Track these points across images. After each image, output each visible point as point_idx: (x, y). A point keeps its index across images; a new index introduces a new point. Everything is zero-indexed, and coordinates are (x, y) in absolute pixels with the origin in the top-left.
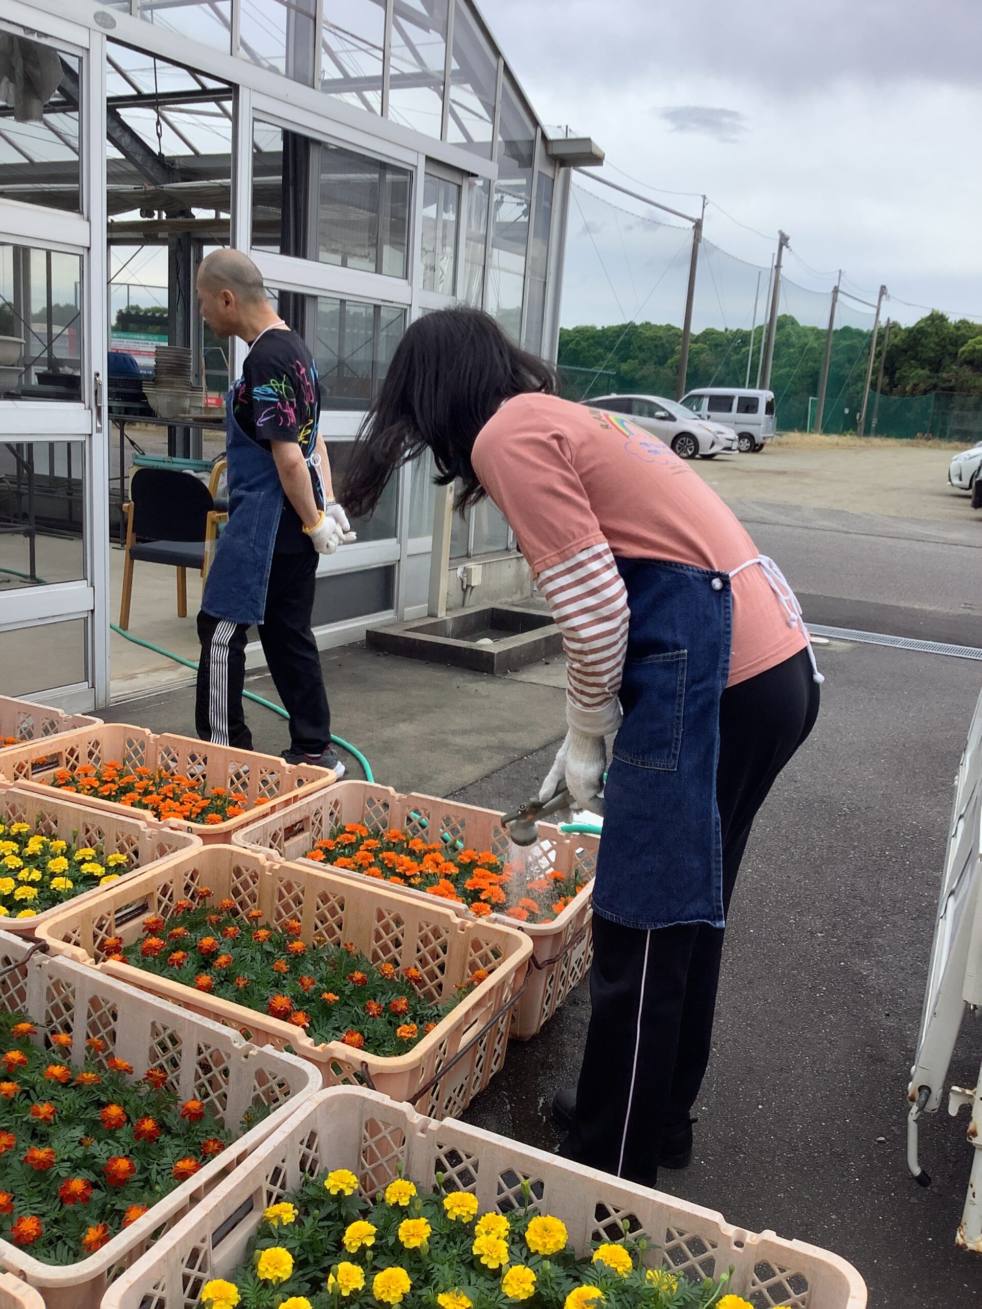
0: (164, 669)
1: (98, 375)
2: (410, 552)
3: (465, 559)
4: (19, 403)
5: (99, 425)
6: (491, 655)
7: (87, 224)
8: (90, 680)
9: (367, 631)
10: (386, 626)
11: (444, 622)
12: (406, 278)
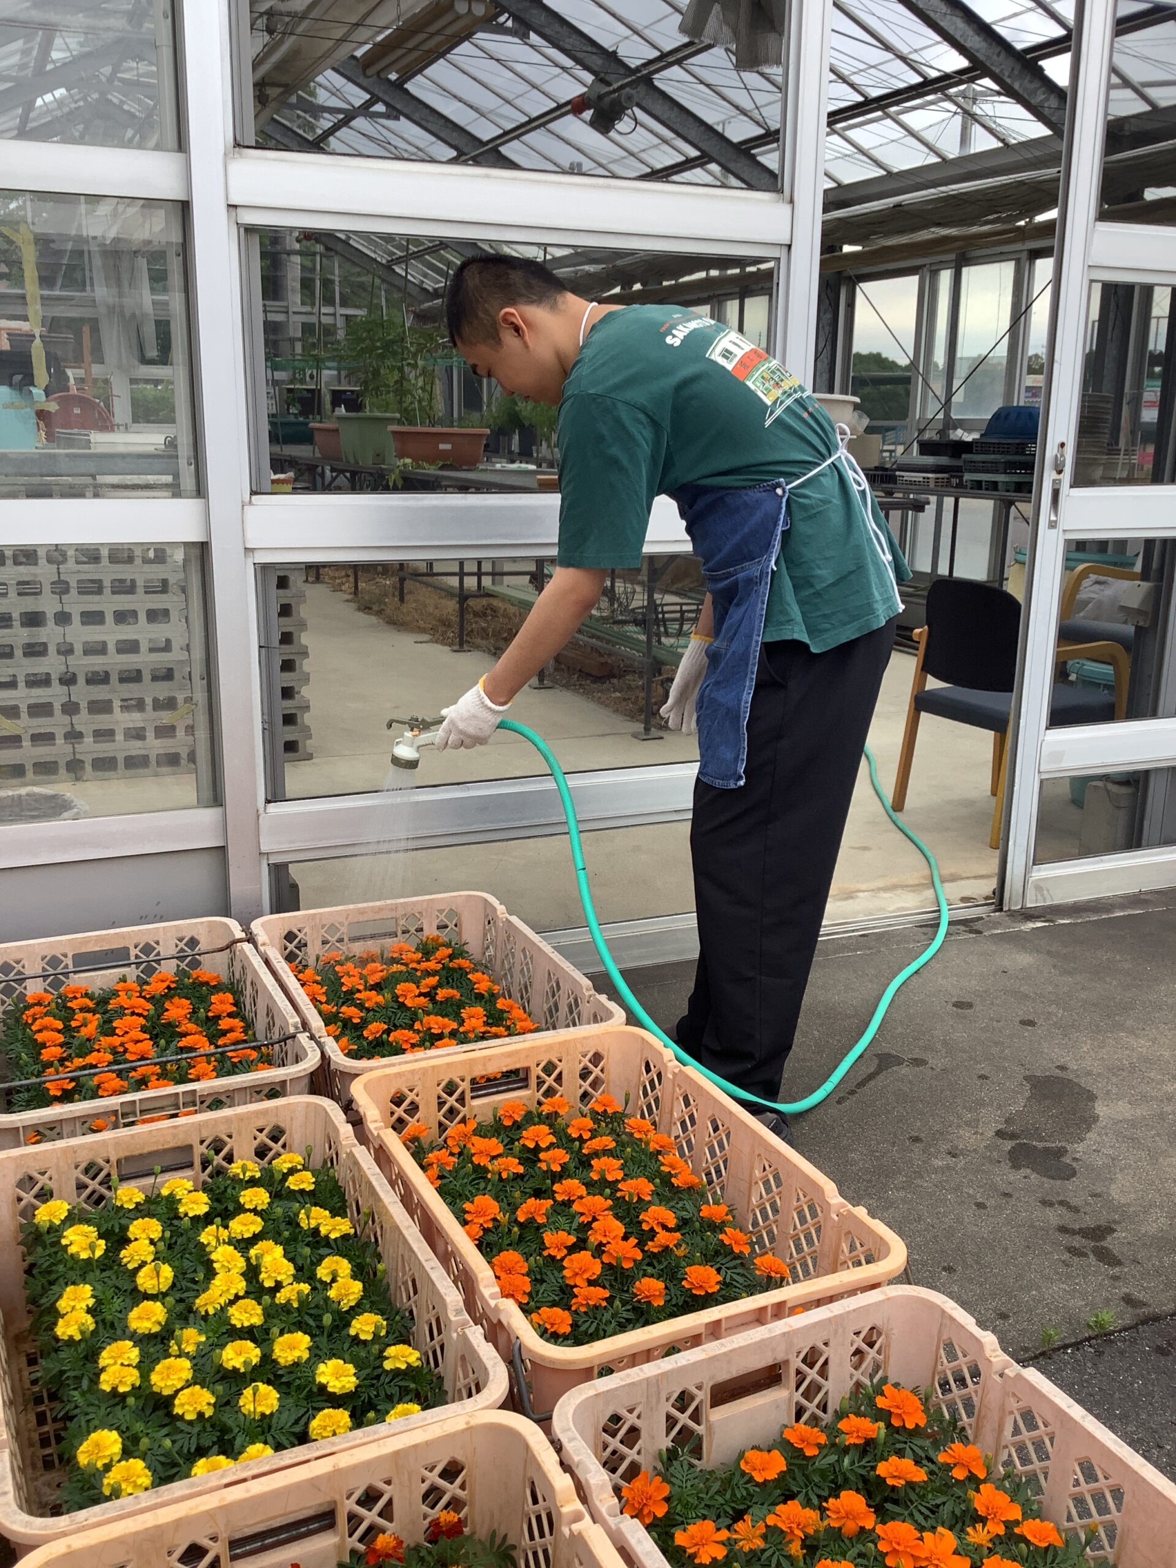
0: (903, 887)
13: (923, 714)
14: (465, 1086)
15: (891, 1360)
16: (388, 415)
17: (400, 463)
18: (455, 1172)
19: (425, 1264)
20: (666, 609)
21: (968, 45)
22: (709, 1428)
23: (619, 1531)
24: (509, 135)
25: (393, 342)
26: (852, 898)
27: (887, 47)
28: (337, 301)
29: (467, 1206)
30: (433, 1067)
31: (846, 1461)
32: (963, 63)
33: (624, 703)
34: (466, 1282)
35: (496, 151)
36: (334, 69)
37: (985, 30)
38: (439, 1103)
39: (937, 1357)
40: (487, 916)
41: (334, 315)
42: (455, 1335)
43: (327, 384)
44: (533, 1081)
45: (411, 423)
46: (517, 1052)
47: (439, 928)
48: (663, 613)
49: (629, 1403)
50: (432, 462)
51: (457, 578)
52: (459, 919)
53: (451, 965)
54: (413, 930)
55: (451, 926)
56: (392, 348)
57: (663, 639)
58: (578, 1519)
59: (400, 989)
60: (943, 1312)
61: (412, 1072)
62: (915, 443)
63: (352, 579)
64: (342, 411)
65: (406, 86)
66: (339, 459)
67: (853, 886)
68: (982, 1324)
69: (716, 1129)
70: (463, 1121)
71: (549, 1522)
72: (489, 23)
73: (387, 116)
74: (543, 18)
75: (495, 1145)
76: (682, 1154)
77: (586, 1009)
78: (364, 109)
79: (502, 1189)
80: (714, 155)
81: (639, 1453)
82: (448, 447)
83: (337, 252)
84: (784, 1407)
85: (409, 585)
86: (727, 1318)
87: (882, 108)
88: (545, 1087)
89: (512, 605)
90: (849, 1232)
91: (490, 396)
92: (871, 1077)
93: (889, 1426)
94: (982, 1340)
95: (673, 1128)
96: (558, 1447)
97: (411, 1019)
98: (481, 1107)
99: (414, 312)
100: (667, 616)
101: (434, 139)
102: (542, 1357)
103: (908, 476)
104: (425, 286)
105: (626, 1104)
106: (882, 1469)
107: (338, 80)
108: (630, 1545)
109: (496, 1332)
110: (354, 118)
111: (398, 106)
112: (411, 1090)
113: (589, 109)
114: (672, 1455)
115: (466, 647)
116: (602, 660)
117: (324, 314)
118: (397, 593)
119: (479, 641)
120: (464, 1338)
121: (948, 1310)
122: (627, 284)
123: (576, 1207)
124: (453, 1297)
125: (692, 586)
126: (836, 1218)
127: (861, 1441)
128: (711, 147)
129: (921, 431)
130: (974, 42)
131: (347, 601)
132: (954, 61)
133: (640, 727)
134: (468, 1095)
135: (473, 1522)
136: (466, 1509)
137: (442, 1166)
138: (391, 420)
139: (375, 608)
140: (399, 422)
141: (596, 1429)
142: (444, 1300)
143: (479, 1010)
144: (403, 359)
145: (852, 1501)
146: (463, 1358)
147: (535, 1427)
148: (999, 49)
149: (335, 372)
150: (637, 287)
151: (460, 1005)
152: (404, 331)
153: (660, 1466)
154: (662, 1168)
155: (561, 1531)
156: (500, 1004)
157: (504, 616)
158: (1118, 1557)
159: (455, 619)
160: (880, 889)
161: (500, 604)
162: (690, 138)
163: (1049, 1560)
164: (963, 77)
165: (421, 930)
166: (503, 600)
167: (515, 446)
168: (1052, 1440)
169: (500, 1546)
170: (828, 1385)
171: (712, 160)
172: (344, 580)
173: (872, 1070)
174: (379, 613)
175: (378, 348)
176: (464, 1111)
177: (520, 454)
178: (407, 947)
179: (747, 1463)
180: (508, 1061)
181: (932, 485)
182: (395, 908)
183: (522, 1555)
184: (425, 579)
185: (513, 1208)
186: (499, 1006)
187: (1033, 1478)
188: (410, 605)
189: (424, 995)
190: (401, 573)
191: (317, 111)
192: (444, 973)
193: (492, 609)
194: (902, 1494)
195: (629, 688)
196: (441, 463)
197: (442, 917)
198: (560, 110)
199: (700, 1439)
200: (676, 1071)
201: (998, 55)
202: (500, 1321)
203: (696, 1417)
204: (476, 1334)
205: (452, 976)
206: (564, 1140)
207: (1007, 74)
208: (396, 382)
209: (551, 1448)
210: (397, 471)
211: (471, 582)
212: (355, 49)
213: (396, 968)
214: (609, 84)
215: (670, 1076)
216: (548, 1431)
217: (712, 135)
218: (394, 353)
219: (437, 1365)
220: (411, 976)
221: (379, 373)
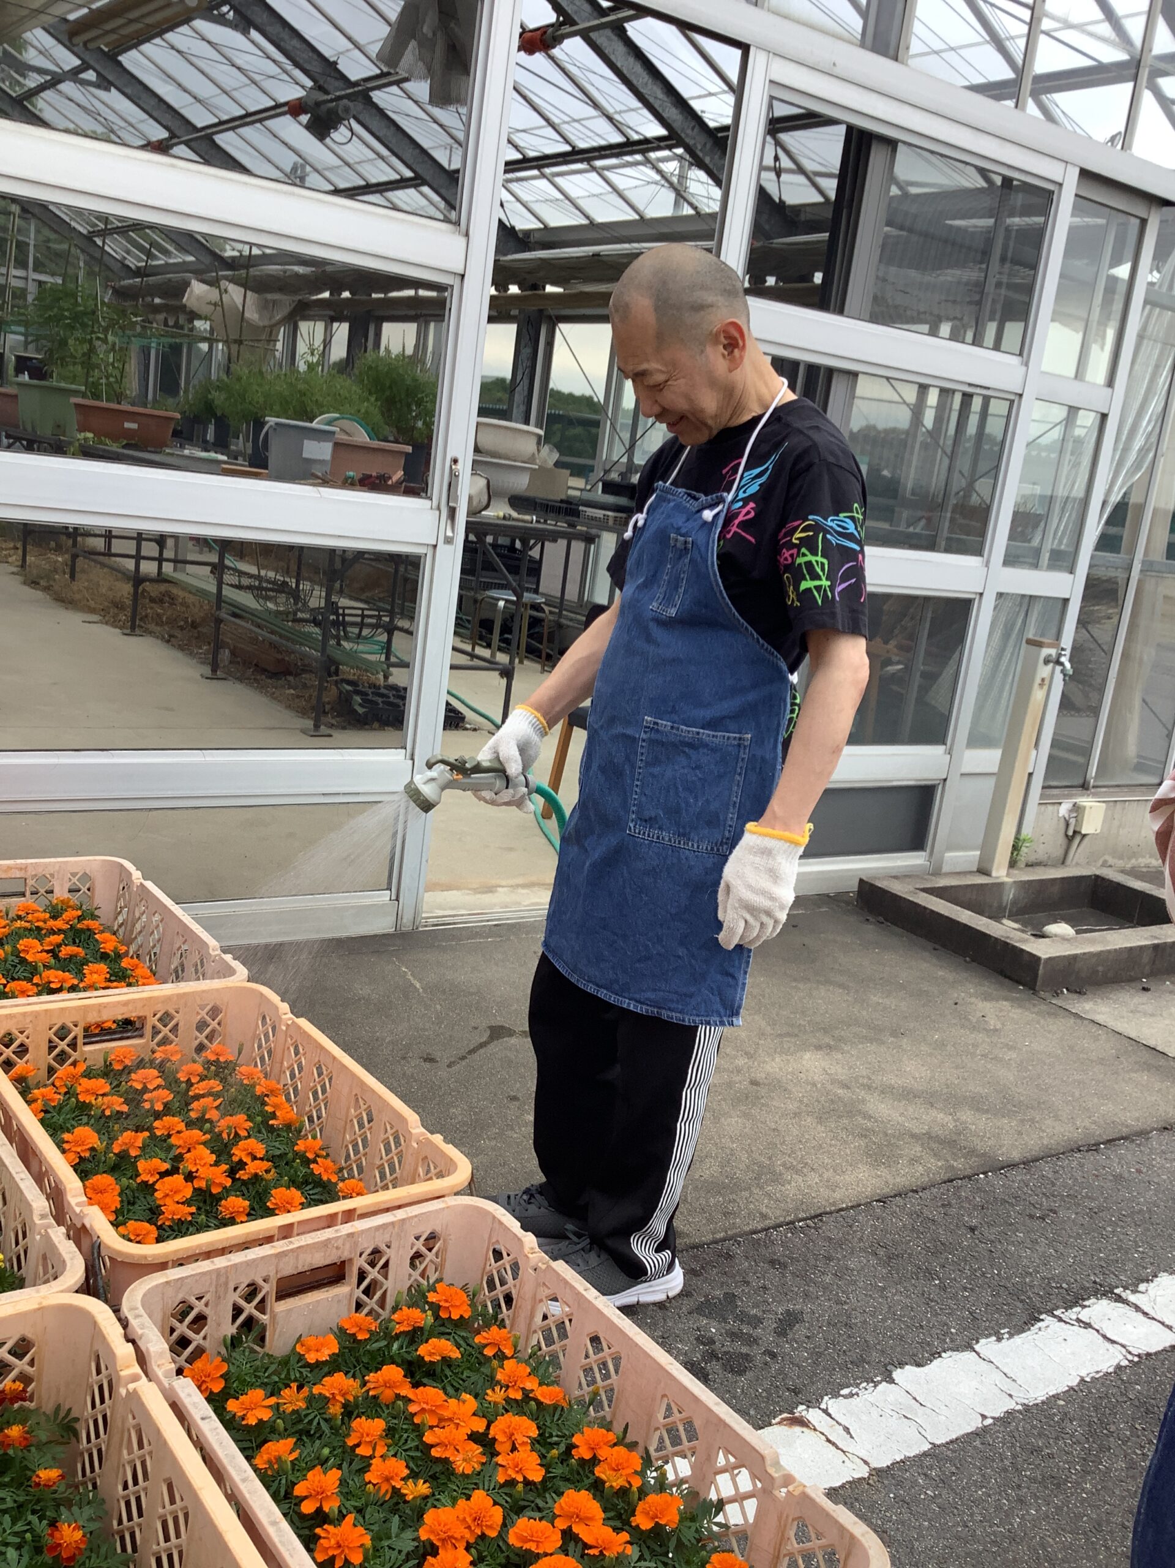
0: (540, 885)
1: (455, 461)
2: (965, 769)
3: (1079, 791)
4: (326, 492)
5: (449, 534)
6: (1035, 959)
7: (463, 240)
8: (393, 890)
9: (861, 881)
10: (896, 877)
11: (1000, 885)
12: (1021, 354)
13: (575, 728)
14: (78, 1031)
15: (448, 1264)
16: (73, 387)
17: (81, 436)
18: (60, 1109)
19: (15, 1175)
20: (347, 611)
21: (665, 115)
22: (273, 1317)
23: (172, 1389)
24: (226, 125)
25: (85, 313)
26: (491, 892)
27: (596, 105)
28: (31, 265)
29: (66, 1136)
30: (46, 1011)
31: (395, 1346)
32: (662, 132)
33: (297, 700)
34: (56, 1196)
35: (210, 140)
36: (44, 29)
37: (681, 103)
38: (50, 1048)
39: (487, 1259)
40: (121, 881)
41: (26, 279)
42: (38, 1237)
43: (12, 349)
44: (148, 1031)
45: (96, 396)
46: (134, 1001)
47: (70, 891)
48: (344, 615)
49: (198, 1291)
50: (115, 438)
51: (133, 561)
52: (93, 883)
53: (79, 926)
54: (42, 891)
55: (84, 889)
56: (83, 319)
57: (344, 643)
58: (135, 1378)
59: (22, 944)
60: (494, 1217)
61: (24, 1014)
62: (600, 484)
63: (20, 552)
64: (26, 377)
65: (120, 58)
66: (17, 426)
67: (493, 882)
68: (525, 1228)
69: (320, 1074)
70: (74, 1064)
71: (107, 1390)
72: (209, 12)
73: (98, 86)
74: (265, 16)
75: (102, 1085)
76: (288, 1100)
77: (210, 967)
78: (74, 74)
79: (105, 1124)
80: (428, 178)
81: (205, 1338)
82: (134, 426)
83: (34, 215)
84: (345, 1302)
85: (80, 561)
86: (299, 1222)
87: (589, 160)
88: (160, 1036)
89: (190, 592)
90: (426, 1157)
91: (187, 382)
92: (482, 1045)
93: (437, 1317)
94: (523, 1239)
95: (282, 1076)
96: (124, 1323)
97: (31, 973)
98: (94, 1053)
99: (113, 288)
100: (347, 618)
101: (146, 116)
102: (120, 1253)
103: (591, 512)
104: (127, 262)
105: (240, 1054)
106: (423, 1350)
107: (48, 41)
108: (180, 1398)
109: (79, 1234)
110: (60, 82)
111: (110, 78)
112: (22, 1033)
113: (306, 113)
114: (234, 1342)
115: (138, 631)
116: (280, 657)
117: (14, 277)
118: (68, 570)
119: (152, 627)
120: (47, 1238)
121: (499, 1216)
122: (336, 290)
123: (173, 1140)
124: (39, 1203)
125: (382, 595)
126: (415, 1145)
127: (410, 1328)
128: (426, 172)
129: (606, 472)
130: (672, 113)
131: (13, 573)
132: (655, 130)
133: (309, 724)
134: (80, 1041)
135: (40, 1397)
136: (33, 1385)
137: (46, 1102)
138: (76, 393)
139: (43, 583)
140: (84, 395)
141: (164, 1314)
142: (30, 1205)
143: (103, 967)
144: (93, 332)
145: (393, 1373)
146: (45, 1258)
147: (105, 1308)
148: (693, 123)
149: (22, 338)
150: (346, 294)
151: (85, 962)
152: (96, 305)
153: (224, 1351)
154: (266, 1108)
155: (119, 1393)
156: (124, 963)
157: (181, 604)
158: (614, 1414)
159: (129, 602)
160: (518, 886)
161: (181, 594)
162: (404, 158)
163: (556, 1419)
164: (662, 144)
165: (52, 892)
166: (184, 589)
167: (210, 436)
168: (570, 1320)
169: (64, 1418)
170: (388, 1284)
171: (425, 182)
172: (12, 552)
173: (484, 1039)
174: (46, 589)
175: (67, 318)
176: (75, 1056)
177: (214, 444)
178: (35, 906)
179: (302, 1345)
180: (124, 1010)
181: (611, 522)
182: (24, 868)
183: (84, 1425)
184: (101, 558)
185: (112, 1139)
186: (123, 965)
187: (554, 1357)
188: (81, 583)
189: (48, 952)
190: (74, 550)
191: (24, 68)
192: (71, 934)
193: (169, 596)
194: (438, 1370)
195: (305, 686)
196: (125, 442)
197: (75, 880)
198: (277, 109)
199: (264, 1328)
200: (290, 1022)
201: (693, 129)
202: (84, 1226)
203: (261, 1307)
204: (58, 1234)
205: (79, 935)
206: (171, 1082)
207: (699, 147)
208: (84, 354)
209: (118, 1324)
210: (77, 444)
211: (149, 568)
212: (71, 11)
213: (19, 924)
214: (327, 93)
215: (284, 1028)
216: (116, 1311)
217: (426, 159)
218: (84, 326)
219: (20, 1268)
220: (37, 933)
221: (66, 344)
